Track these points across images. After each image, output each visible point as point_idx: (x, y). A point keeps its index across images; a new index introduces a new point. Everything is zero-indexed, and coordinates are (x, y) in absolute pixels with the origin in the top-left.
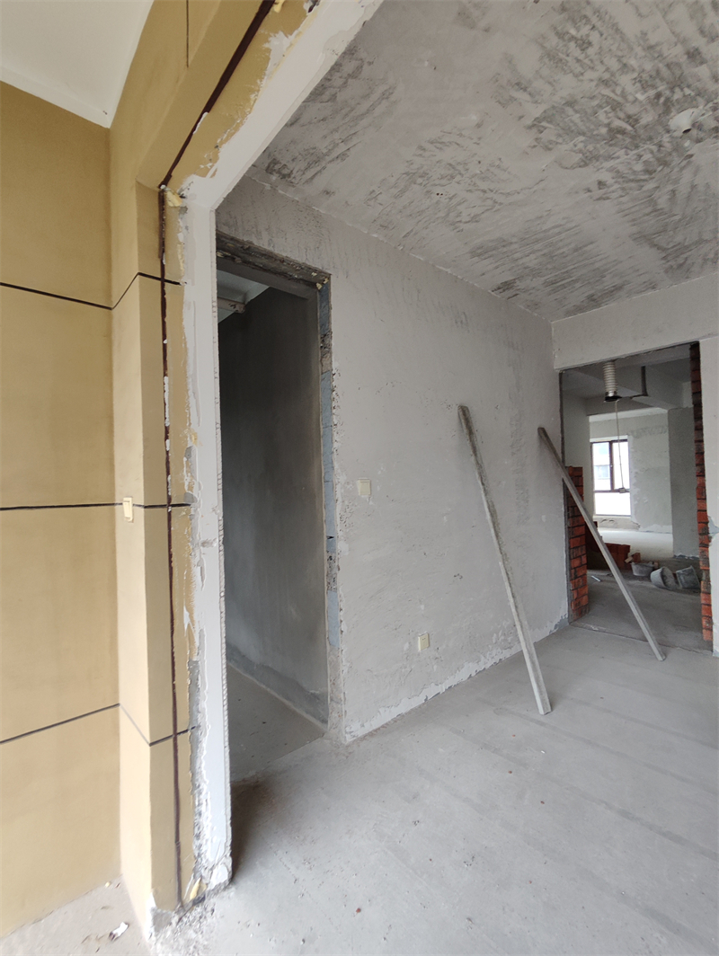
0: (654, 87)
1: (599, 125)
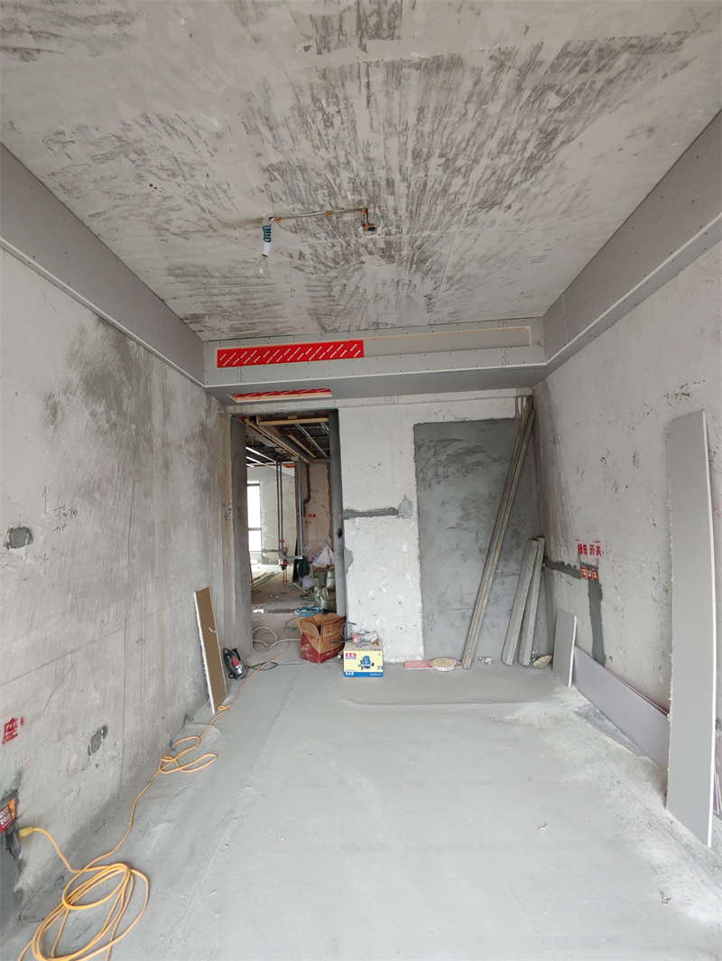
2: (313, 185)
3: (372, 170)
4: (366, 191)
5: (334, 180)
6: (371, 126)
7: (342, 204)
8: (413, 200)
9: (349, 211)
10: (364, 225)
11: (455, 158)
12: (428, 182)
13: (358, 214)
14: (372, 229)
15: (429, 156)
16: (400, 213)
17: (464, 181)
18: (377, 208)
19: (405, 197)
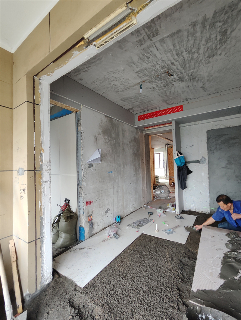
0: (164, 69)
1: (152, 75)
2: (150, 71)
3: (165, 62)
4: (166, 68)
5: (155, 68)
6: (161, 54)
7: (160, 73)
8: (182, 64)
9: (162, 74)
10: (169, 75)
11: (191, 50)
12: (185, 59)
13: (166, 73)
14: (173, 75)
15: (182, 53)
16: (179, 69)
17: (198, 54)
18: (171, 70)
19: (179, 65)
